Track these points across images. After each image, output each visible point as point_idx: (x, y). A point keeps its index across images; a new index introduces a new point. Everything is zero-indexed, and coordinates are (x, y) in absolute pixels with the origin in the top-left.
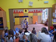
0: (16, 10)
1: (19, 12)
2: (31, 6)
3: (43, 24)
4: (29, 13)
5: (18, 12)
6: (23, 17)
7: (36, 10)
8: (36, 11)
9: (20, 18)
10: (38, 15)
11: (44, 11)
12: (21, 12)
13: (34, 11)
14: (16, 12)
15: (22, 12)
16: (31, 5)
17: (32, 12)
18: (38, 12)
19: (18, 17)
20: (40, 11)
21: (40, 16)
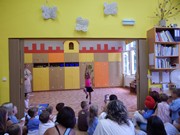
0: (38, 43)
1: (50, 48)
2: (82, 32)
3: (126, 88)
4: (80, 52)
5: (46, 48)
6: (61, 65)
7: (102, 43)
8: (102, 48)
9: (53, 69)
10: (110, 60)
11: (127, 49)
12: (54, 48)
13: (99, 46)
14: (38, 48)
15: (58, 48)
16: (84, 29)
17: (91, 50)
18: (110, 51)
19: (45, 65)
20: (116, 48)
21: (118, 62)
